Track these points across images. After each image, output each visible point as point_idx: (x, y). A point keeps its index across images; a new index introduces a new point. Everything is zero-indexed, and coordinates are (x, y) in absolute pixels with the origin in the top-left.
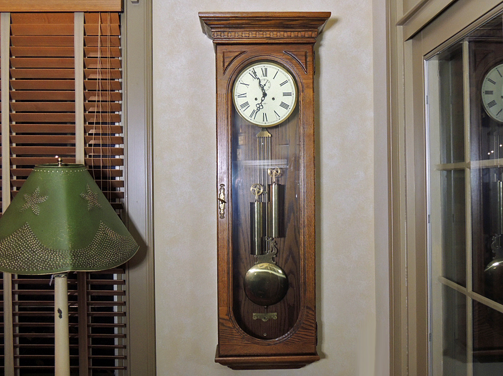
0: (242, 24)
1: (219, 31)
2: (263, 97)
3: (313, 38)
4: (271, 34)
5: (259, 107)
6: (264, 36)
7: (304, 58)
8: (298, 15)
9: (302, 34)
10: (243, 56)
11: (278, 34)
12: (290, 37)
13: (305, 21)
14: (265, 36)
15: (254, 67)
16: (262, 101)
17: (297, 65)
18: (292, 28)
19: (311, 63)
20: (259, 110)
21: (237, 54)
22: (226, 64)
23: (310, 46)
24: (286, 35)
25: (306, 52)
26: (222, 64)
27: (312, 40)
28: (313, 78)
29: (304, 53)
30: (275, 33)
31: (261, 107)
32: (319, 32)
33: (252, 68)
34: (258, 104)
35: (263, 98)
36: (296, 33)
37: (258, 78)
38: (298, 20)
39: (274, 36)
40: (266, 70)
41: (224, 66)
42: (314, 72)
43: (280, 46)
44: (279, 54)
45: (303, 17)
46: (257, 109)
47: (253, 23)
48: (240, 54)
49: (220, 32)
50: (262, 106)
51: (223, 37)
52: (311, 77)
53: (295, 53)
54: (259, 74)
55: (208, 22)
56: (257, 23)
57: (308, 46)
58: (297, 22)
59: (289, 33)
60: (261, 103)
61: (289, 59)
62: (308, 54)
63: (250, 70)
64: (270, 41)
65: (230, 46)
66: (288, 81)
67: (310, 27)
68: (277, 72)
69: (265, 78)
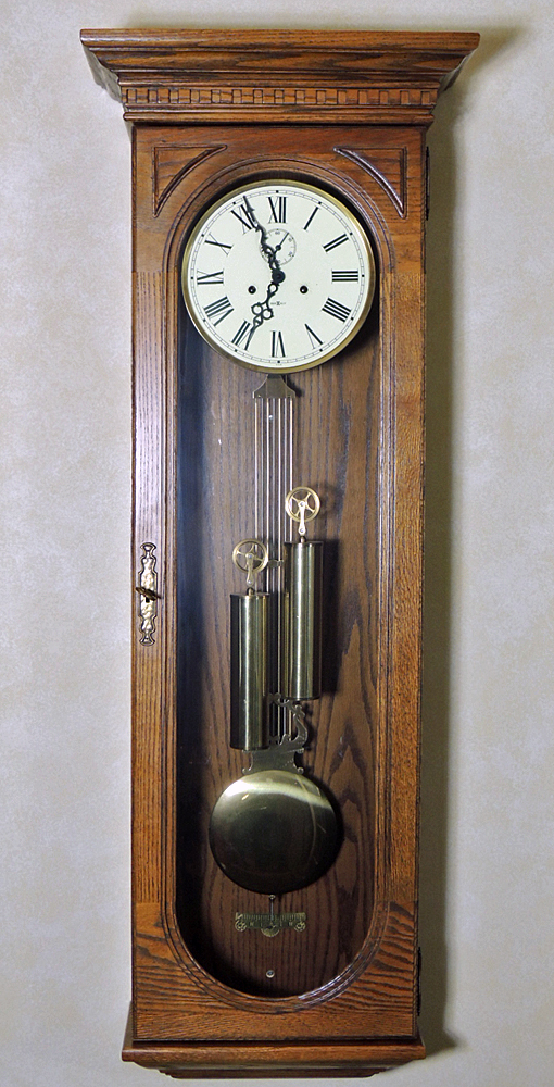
0: (212, 65)
1: (142, 86)
2: (273, 283)
3: (425, 108)
4: (300, 95)
5: (261, 314)
6: (278, 101)
7: (396, 169)
8: (380, 41)
9: (392, 97)
10: (213, 160)
11: (321, 96)
12: (355, 105)
13: (401, 60)
14: (279, 101)
15: (245, 194)
16: (270, 295)
17: (377, 191)
18: (364, 79)
19: (418, 184)
20: (260, 323)
21: (196, 154)
22: (163, 186)
23: (413, 135)
24: (342, 97)
25: (404, 152)
26: (150, 183)
27: (420, 116)
28: (424, 230)
29: (395, 155)
30: (310, 92)
31: (267, 314)
32: (446, 84)
33: (242, 195)
34: (259, 304)
35: (273, 288)
36: (374, 95)
37: (259, 228)
38: (379, 56)
39: (308, 101)
40: (283, 201)
41: (156, 189)
42: (427, 211)
43: (327, 132)
44: (321, 157)
45: (394, 48)
46: (255, 320)
47: (245, 64)
48: (204, 155)
49: (145, 90)
50: (270, 310)
51: (154, 104)
52: (418, 225)
53: (370, 154)
54: (263, 215)
55: (110, 59)
56: (256, 64)
57: (410, 131)
58: (377, 61)
59: (353, 95)
60: (267, 302)
61: (351, 172)
62: (408, 157)
63: (235, 202)
64: (295, 118)
65: (175, 131)
66: (348, 235)
67: (417, 78)
68: (317, 208)
69: (280, 225)
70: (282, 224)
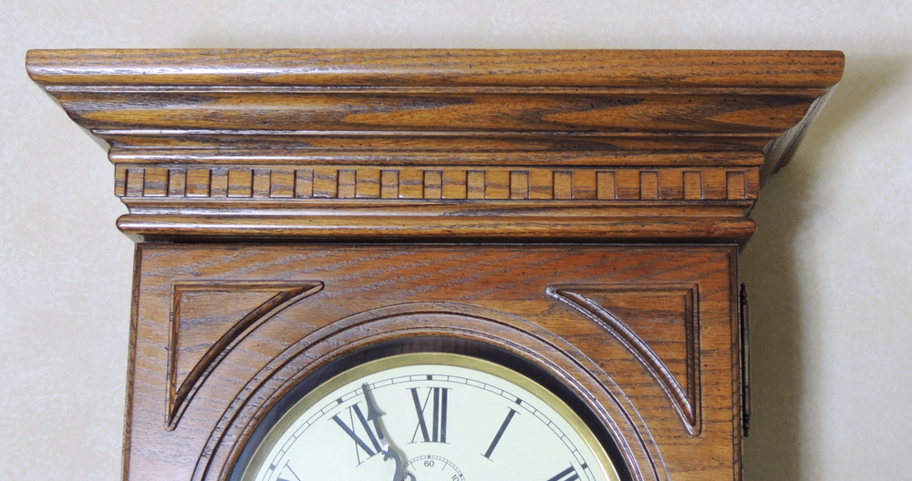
0: (294, 121)
1: (156, 163)
3: (735, 205)
4: (476, 181)
6: (430, 193)
7: (677, 331)
8: (635, 69)
9: (667, 185)
10: (288, 317)
11: (519, 182)
12: (591, 200)
13: (681, 108)
14: (433, 194)
15: (368, 380)
17: (636, 377)
18: (606, 146)
19: (724, 363)
21: (257, 299)
22: (186, 367)
23: (714, 260)
24: (563, 185)
25: (693, 297)
26: (163, 360)
27: (725, 222)
28: (739, 460)
29: (675, 302)
30: (498, 175)
32: (778, 156)
33: (358, 384)
36: (629, 179)
37: (393, 453)
38: (635, 100)
39: (493, 194)
40: (441, 397)
41: (173, 373)
42: (746, 418)
43: (532, 257)
44: (519, 306)
45: (666, 83)
47: (359, 118)
48: (274, 304)
49: (162, 169)
51: (178, 198)
52: (726, 451)
53: (621, 301)
54: (401, 424)
55: (90, 108)
56: (384, 117)
57: (704, 253)
58: (631, 110)
59: (584, 180)
61: (580, 337)
62: (703, 306)
63: (346, 394)
64: (464, 227)
65: (221, 256)
66: (579, 470)
67: (717, 144)
68: (512, 413)
69: (434, 448)
70: (439, 445)
